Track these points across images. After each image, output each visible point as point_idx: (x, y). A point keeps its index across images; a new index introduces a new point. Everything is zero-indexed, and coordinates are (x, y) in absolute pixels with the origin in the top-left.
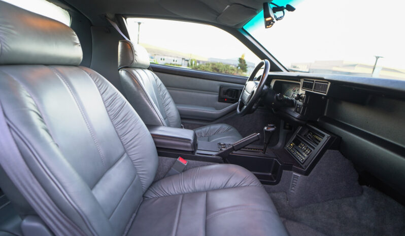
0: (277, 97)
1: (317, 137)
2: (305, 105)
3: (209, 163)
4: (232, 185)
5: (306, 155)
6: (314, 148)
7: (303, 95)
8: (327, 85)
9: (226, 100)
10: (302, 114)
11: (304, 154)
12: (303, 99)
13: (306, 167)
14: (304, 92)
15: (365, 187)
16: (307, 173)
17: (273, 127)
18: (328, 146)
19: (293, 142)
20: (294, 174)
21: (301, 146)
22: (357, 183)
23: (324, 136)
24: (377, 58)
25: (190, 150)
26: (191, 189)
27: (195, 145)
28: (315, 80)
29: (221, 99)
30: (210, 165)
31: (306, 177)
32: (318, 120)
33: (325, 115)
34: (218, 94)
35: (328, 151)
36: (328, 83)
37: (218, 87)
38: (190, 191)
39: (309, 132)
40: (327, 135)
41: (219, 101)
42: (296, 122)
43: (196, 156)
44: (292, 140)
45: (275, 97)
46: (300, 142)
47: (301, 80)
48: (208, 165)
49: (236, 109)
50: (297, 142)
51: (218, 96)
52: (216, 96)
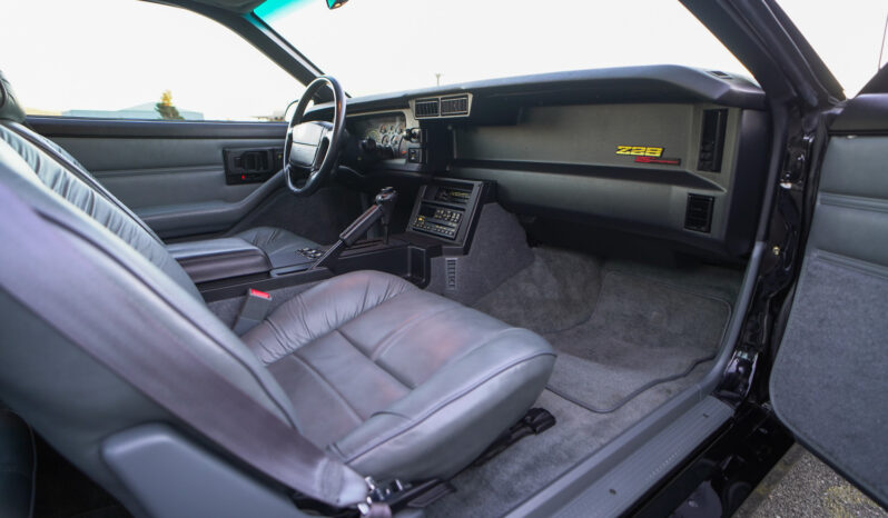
0: (363, 145)
1: (456, 194)
2: (423, 148)
3: (309, 284)
4: (375, 303)
5: (454, 225)
6: (464, 210)
7: (417, 131)
8: (466, 102)
9: (243, 178)
10: (423, 162)
11: (450, 224)
12: (418, 137)
13: (462, 241)
14: (417, 124)
15: (534, 249)
16: (466, 251)
17: (390, 191)
18: (484, 199)
19: (421, 213)
20: (447, 259)
21: (439, 214)
22: (526, 245)
23: (471, 187)
24: (438, 76)
25: (263, 269)
26: (304, 338)
27: (267, 261)
28: (440, 97)
29: (232, 179)
30: (313, 286)
31: (466, 257)
32: (448, 169)
33: (455, 157)
34: (222, 167)
35: (485, 206)
36: (467, 96)
37: (220, 152)
38: (304, 341)
39: (440, 190)
40: (476, 183)
41: (229, 183)
42: (417, 178)
43: (279, 280)
44: (418, 211)
45: (360, 146)
46: (435, 210)
47: (410, 103)
48: (309, 288)
49: (285, 185)
50: (428, 212)
51: (222, 172)
52: (219, 173)
